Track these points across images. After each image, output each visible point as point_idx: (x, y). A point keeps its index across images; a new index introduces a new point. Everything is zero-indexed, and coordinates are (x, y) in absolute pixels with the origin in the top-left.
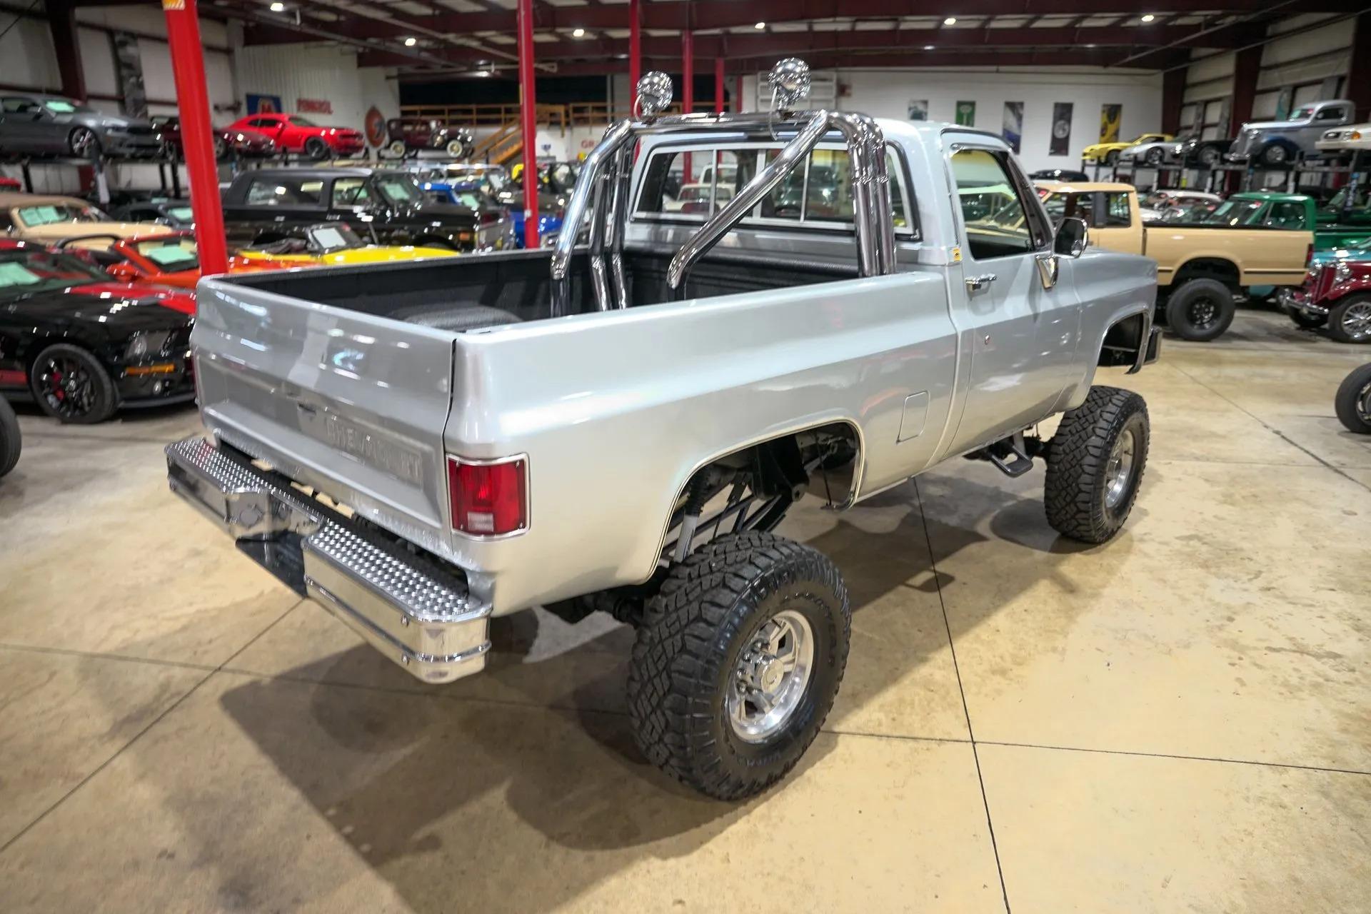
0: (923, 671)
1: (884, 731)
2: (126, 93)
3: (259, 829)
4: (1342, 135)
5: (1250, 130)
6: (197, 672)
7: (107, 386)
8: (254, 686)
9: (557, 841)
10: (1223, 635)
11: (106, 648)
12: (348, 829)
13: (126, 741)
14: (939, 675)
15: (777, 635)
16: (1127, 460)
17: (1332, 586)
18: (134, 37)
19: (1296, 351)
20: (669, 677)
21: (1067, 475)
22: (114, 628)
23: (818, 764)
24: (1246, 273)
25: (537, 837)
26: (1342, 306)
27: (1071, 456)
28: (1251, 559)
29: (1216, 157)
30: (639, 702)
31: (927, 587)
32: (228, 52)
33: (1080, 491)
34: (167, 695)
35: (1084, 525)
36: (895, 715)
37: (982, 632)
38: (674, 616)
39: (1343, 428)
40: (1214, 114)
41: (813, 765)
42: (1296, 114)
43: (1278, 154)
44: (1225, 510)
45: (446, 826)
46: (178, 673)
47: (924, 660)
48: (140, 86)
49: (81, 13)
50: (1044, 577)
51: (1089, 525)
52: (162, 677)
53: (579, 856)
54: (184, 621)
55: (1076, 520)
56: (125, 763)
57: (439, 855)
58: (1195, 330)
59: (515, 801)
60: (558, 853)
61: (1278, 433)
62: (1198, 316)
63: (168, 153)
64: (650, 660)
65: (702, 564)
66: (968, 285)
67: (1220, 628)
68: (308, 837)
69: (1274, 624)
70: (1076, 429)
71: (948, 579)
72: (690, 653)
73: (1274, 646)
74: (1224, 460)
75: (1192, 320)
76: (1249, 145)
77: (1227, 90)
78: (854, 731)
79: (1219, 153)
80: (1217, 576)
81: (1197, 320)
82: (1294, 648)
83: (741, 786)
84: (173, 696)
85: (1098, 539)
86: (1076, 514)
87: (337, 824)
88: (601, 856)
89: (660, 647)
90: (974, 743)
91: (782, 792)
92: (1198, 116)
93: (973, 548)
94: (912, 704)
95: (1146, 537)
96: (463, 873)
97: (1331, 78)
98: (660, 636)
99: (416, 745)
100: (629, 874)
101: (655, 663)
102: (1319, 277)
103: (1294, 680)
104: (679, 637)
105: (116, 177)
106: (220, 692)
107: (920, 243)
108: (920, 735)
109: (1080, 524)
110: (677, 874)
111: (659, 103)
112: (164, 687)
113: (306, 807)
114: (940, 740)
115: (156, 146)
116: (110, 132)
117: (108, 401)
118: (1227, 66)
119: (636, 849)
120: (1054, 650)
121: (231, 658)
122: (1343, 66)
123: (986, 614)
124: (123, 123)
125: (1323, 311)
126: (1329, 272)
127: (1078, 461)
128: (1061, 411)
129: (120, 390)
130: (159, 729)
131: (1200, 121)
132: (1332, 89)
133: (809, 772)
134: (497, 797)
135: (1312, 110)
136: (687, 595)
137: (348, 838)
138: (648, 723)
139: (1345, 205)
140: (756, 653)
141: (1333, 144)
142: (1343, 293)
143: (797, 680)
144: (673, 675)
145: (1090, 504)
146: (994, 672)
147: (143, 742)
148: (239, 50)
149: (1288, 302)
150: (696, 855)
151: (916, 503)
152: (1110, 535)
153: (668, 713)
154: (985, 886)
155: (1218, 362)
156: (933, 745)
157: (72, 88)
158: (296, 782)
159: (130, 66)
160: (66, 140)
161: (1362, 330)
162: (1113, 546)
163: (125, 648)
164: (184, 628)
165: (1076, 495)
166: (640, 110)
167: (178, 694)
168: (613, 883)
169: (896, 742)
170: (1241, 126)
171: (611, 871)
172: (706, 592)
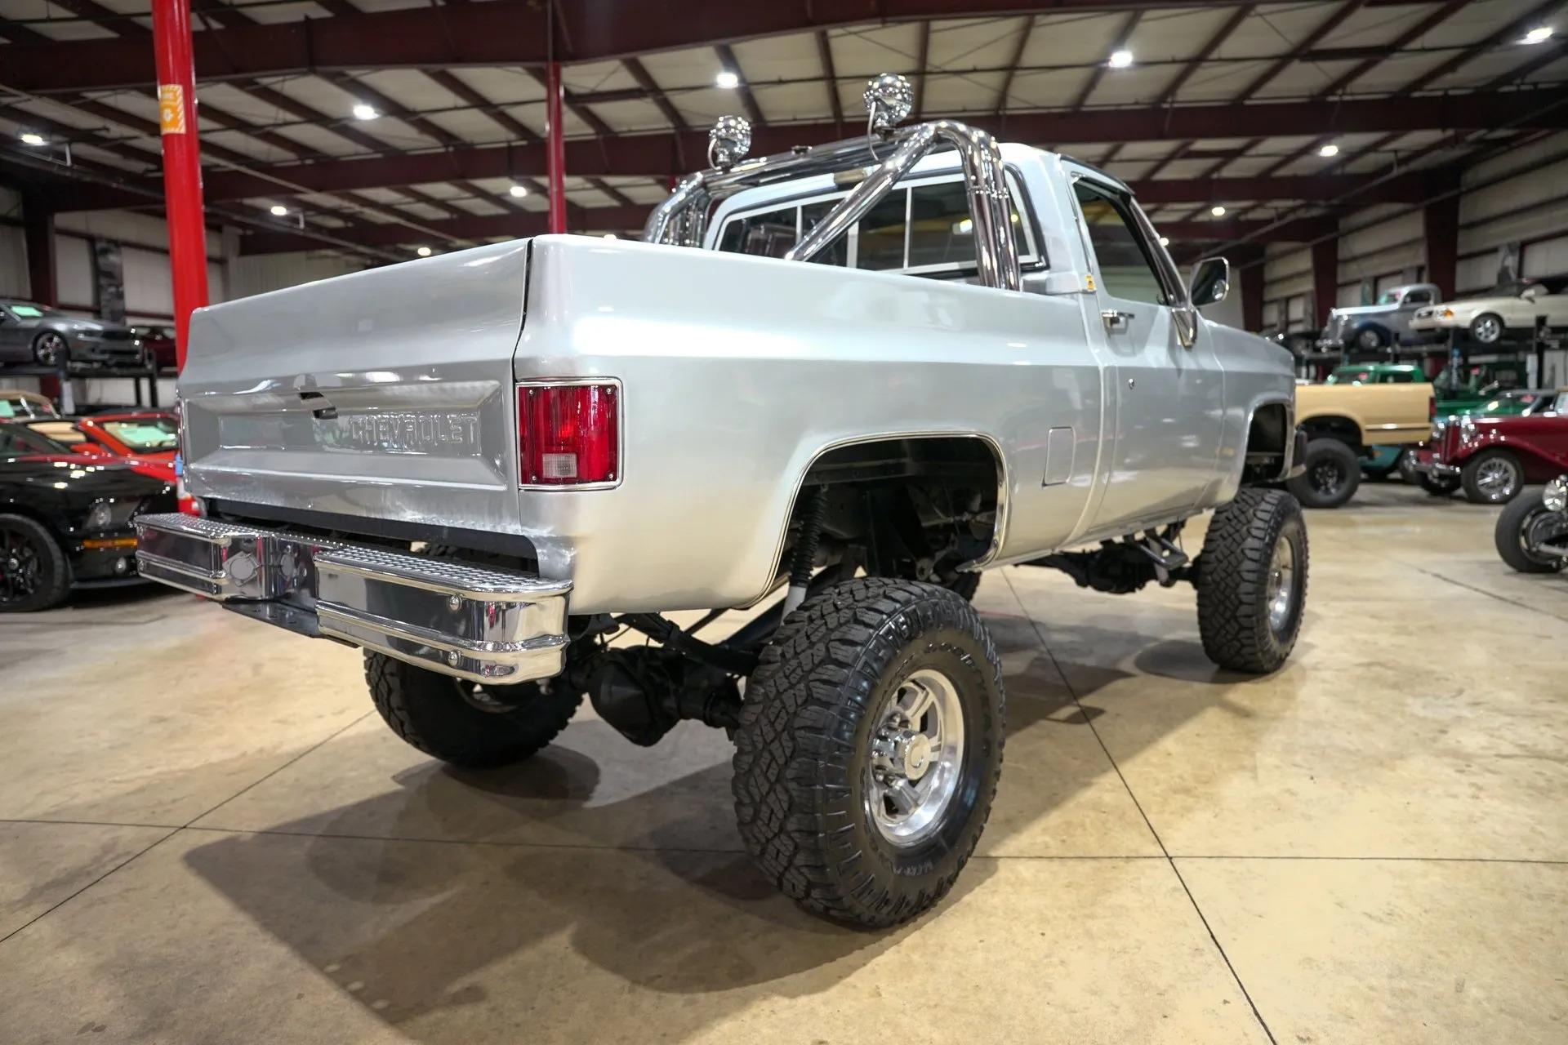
0: (1088, 795)
1: (1053, 852)
2: (103, 303)
3: (231, 991)
4: (1434, 314)
5: (1339, 317)
6: (152, 831)
7: (58, 562)
8: (232, 844)
9: (645, 985)
10: (1440, 745)
11: (28, 814)
12: (356, 986)
13: (48, 907)
14: (1108, 798)
15: (918, 710)
16: (1287, 575)
17: (1551, 698)
18: (118, 244)
19: (1432, 512)
20: (793, 738)
21: (1223, 585)
22: (43, 793)
23: (977, 889)
24: (1369, 430)
25: (616, 982)
26: (1474, 464)
27: (1225, 563)
28: (1447, 680)
29: (1307, 346)
30: (752, 781)
31: (1072, 720)
32: (221, 262)
33: (1241, 603)
34: (111, 856)
35: (1249, 645)
36: (1065, 837)
37: (1152, 755)
38: (794, 663)
39: (1509, 569)
40: (1298, 310)
41: (971, 890)
42: (1383, 299)
43: (1371, 340)
44: (1402, 640)
45: (493, 976)
46: (127, 834)
47: (1087, 785)
48: (120, 296)
49: (62, 220)
50: (1212, 705)
51: (1253, 645)
52: (106, 838)
53: (676, 1002)
54: (140, 783)
55: (1239, 640)
56: (45, 929)
57: (483, 1008)
58: (1320, 496)
59: (582, 945)
60: (647, 999)
61: (1437, 576)
62: (1322, 481)
63: (147, 362)
64: (764, 721)
65: (824, 605)
66: (1105, 318)
67: (1434, 740)
68: (300, 996)
69: (1497, 733)
70: (1227, 532)
71: (1098, 712)
72: (819, 702)
73: (1504, 752)
74: (1386, 599)
75: (1317, 487)
76: (1340, 331)
77: (1308, 285)
78: (1016, 855)
79: (1310, 343)
80: (1415, 696)
81: (1321, 485)
82: (1528, 754)
83: (887, 902)
84: (118, 857)
85: (1267, 666)
86: (1238, 633)
87: (340, 980)
88: (706, 999)
89: (777, 703)
90: (1170, 858)
91: (936, 920)
92: (1281, 313)
93: (1120, 684)
94: (1083, 826)
95: (1319, 666)
96: (518, 1025)
97: (1411, 268)
98: (764, 740)
99: (447, 895)
100: (747, 1016)
101: (772, 724)
102: (1444, 438)
103: (1541, 782)
104: (802, 686)
105: (84, 392)
106: (184, 851)
107: (1047, 272)
108: (1101, 853)
109: (1243, 646)
110: (812, 1012)
111: (736, 150)
112: (107, 849)
113: (297, 963)
114: (1128, 857)
115: (134, 352)
116: (81, 336)
117: (58, 581)
118: (1304, 261)
119: (752, 988)
120: (1243, 768)
121: (202, 816)
122: (1420, 257)
123: (1150, 741)
124: (97, 327)
125: (1455, 470)
126: (1454, 431)
127: (1235, 567)
128: (1210, 507)
129: (75, 569)
130: (97, 891)
131: (1283, 318)
132: (1414, 275)
133: (967, 898)
134: (560, 942)
135: (1399, 294)
136: (808, 637)
137: (356, 995)
138: (764, 808)
139: (1450, 384)
140: (895, 730)
141: (1427, 323)
142: (1472, 451)
143: (947, 765)
144: (798, 733)
145: (1254, 618)
146: (1176, 792)
147: (73, 906)
148: (234, 262)
149: (1414, 466)
150: (833, 992)
151: (1043, 649)
152: (1279, 662)
153: (792, 785)
154: (1225, 1002)
155: (1353, 524)
156: (1121, 863)
157: (43, 293)
158: (284, 938)
159: (110, 275)
160: (30, 346)
161: (1499, 489)
162: (1282, 675)
163: (56, 813)
164: (141, 790)
165: (1237, 608)
166: (715, 155)
167: (128, 853)
168: (726, 1026)
169: (1071, 863)
170: (1329, 312)
171: (722, 1015)
172: (832, 630)
